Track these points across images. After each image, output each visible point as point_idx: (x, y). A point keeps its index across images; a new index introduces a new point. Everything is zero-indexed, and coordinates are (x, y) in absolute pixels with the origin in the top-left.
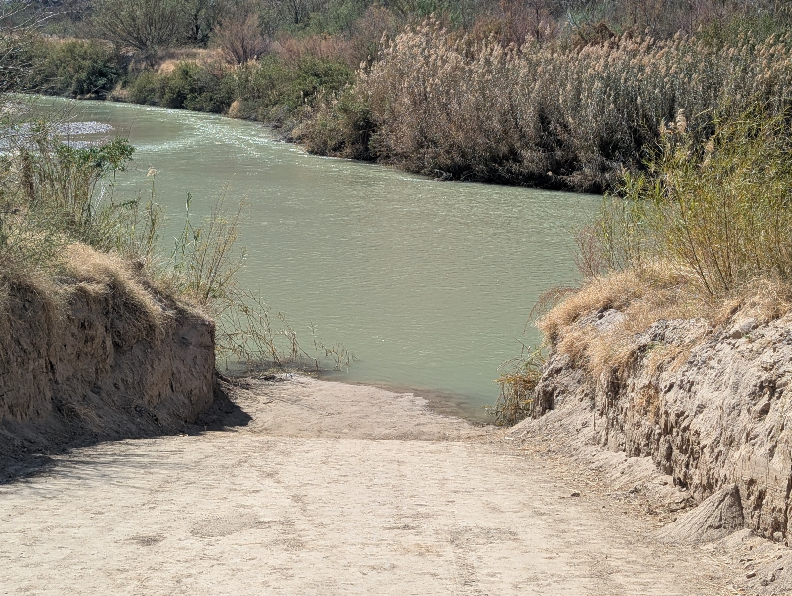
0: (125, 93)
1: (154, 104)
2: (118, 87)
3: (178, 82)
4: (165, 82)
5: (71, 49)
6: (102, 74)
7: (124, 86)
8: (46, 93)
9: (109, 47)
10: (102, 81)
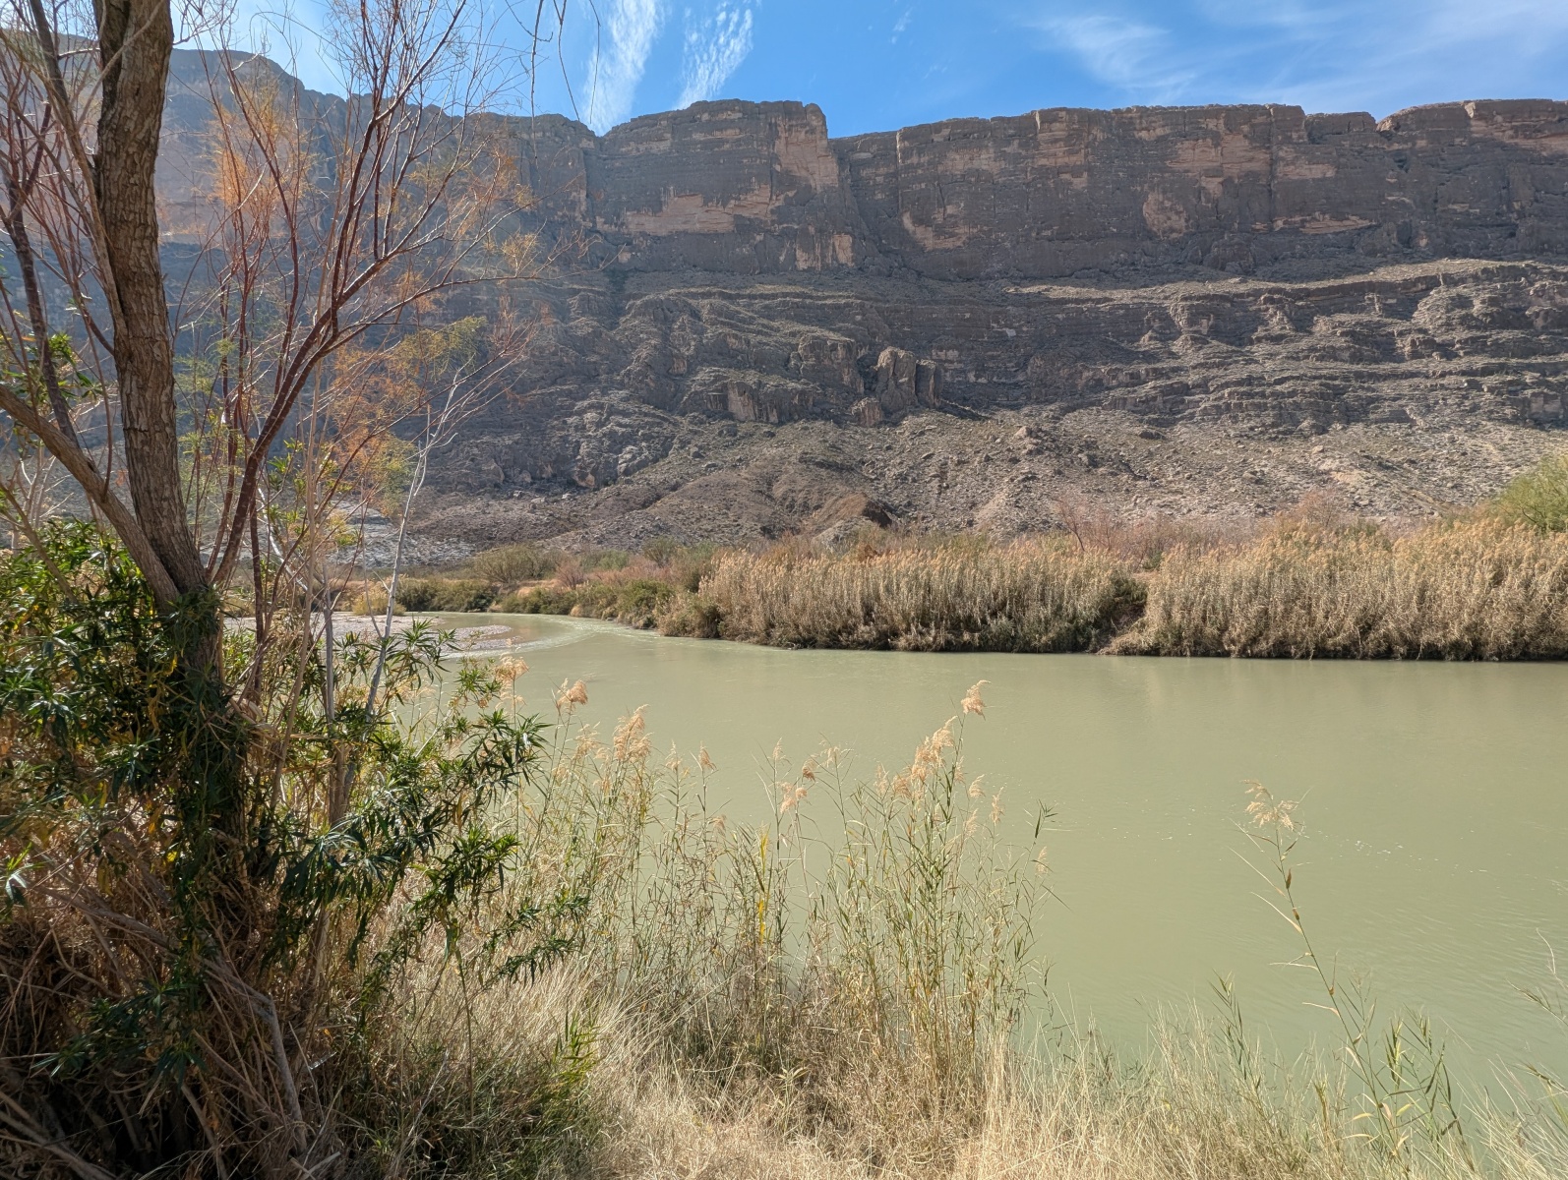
0: (499, 606)
1: (519, 612)
2: (494, 602)
3: (535, 599)
4: (526, 600)
5: (462, 585)
6: (482, 597)
7: (497, 603)
8: (447, 610)
9: (485, 582)
10: (484, 601)
